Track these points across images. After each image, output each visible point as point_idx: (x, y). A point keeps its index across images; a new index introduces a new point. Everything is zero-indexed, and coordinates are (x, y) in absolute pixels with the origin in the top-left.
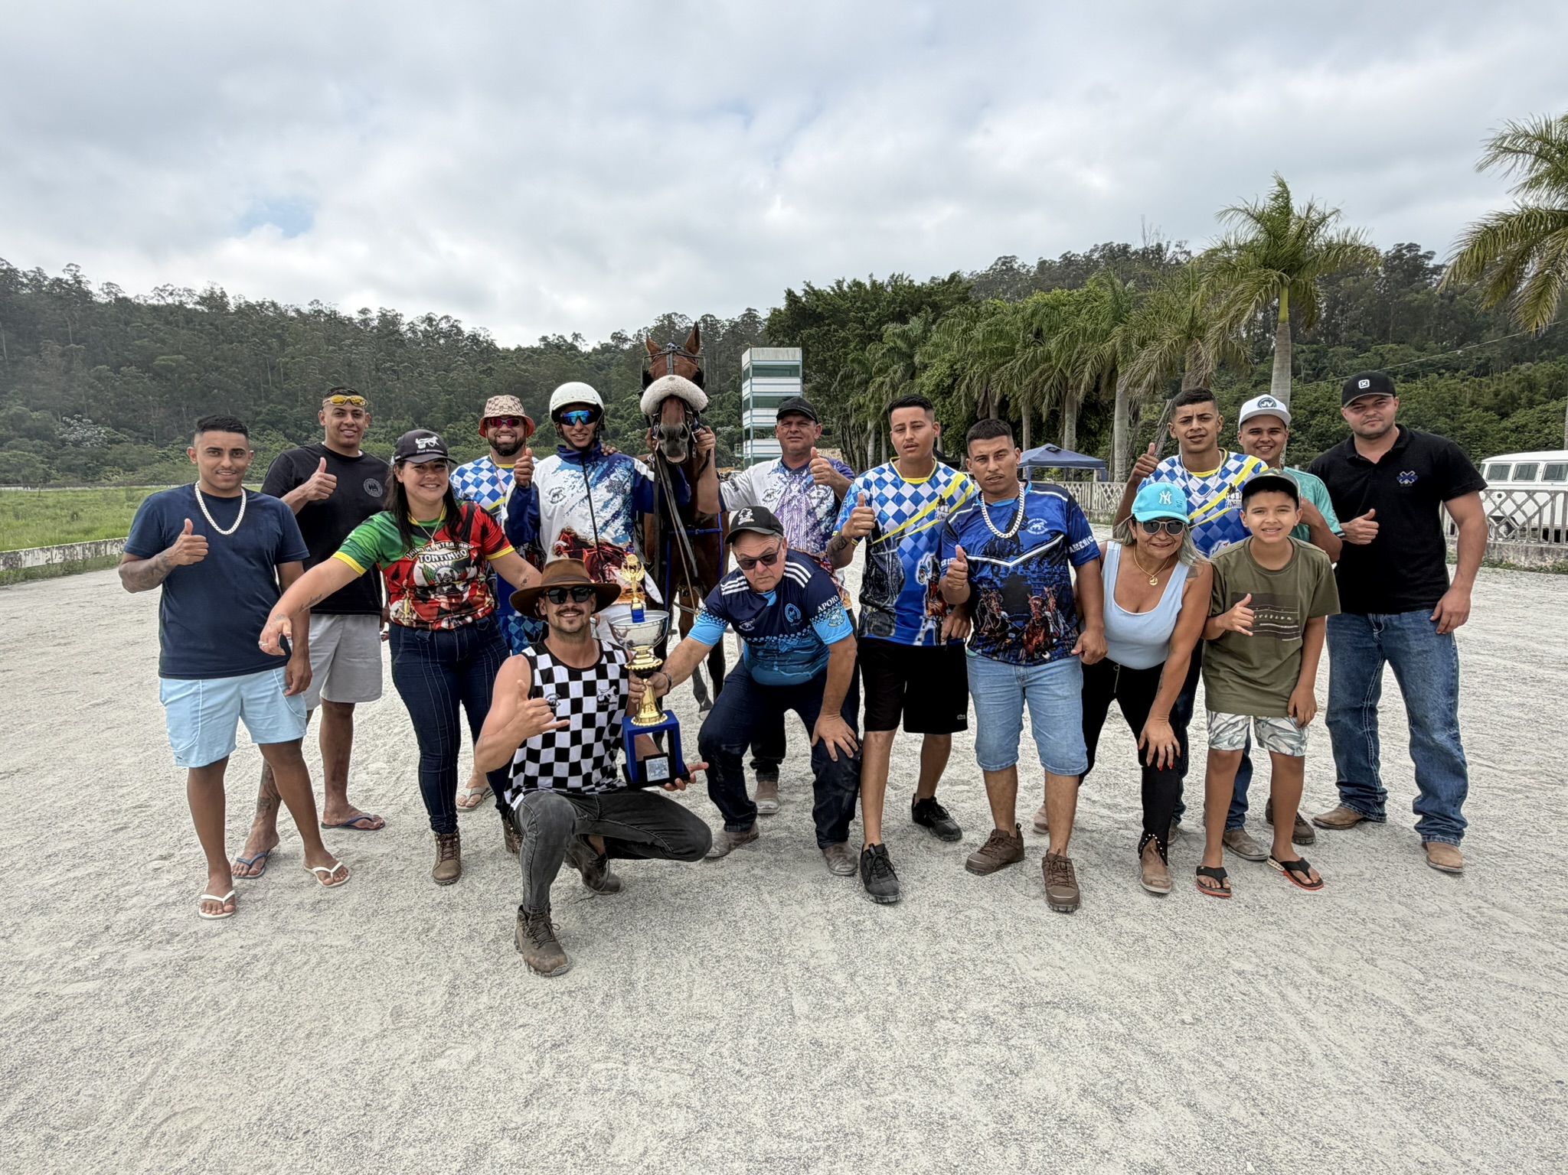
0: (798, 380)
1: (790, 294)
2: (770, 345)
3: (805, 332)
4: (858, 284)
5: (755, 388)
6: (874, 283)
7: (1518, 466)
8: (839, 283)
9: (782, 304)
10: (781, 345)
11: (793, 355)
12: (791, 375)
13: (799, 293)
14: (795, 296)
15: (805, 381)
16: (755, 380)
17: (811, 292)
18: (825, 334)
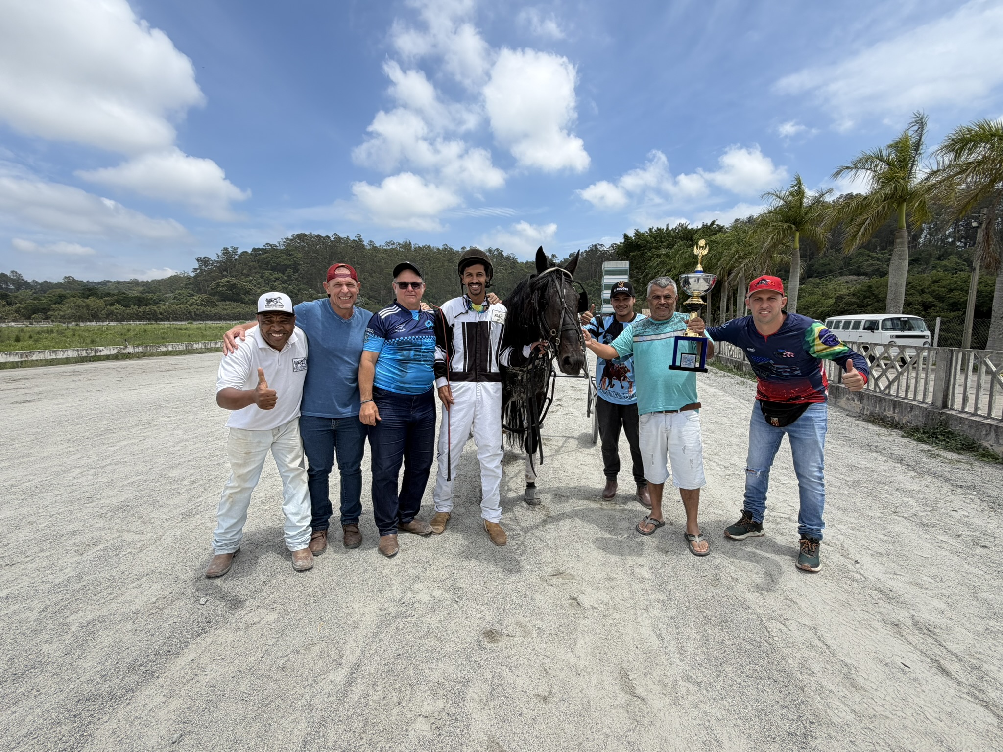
0: (627, 277)
1: (626, 236)
2: (617, 260)
3: (632, 254)
4: (659, 229)
5: (605, 281)
6: (667, 228)
7: (845, 322)
8: (651, 230)
9: (623, 241)
10: (622, 260)
11: (625, 265)
12: (625, 274)
13: (631, 234)
14: (628, 237)
15: (631, 277)
16: (605, 277)
17: (638, 234)
18: (642, 254)
